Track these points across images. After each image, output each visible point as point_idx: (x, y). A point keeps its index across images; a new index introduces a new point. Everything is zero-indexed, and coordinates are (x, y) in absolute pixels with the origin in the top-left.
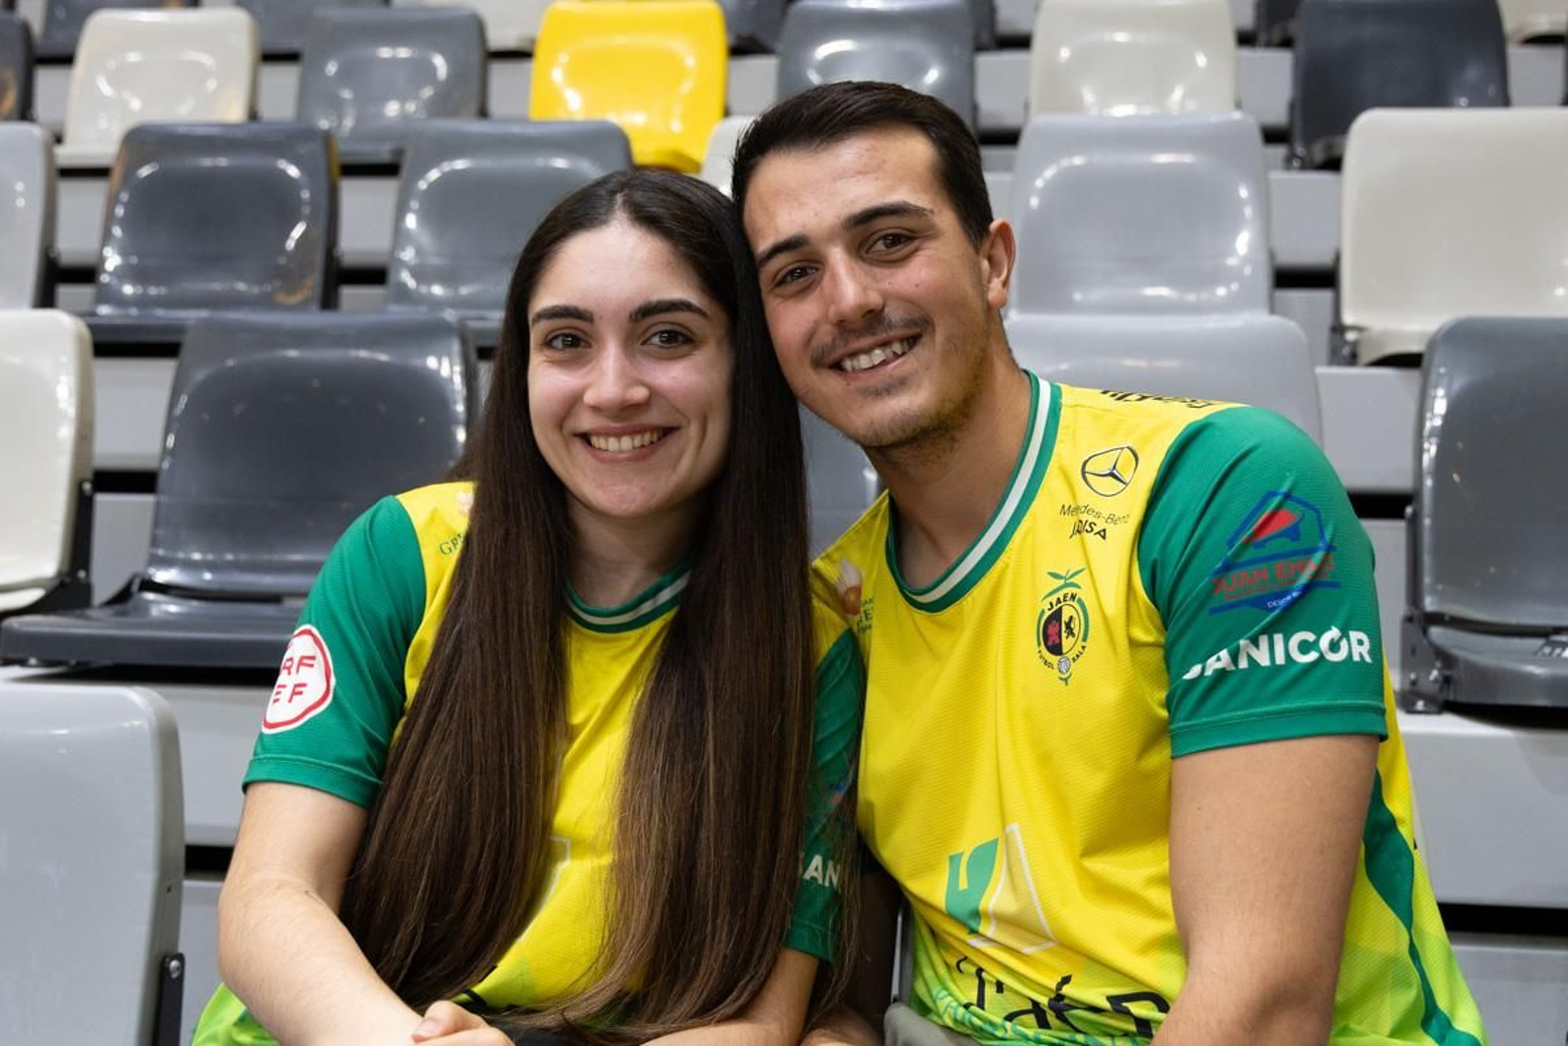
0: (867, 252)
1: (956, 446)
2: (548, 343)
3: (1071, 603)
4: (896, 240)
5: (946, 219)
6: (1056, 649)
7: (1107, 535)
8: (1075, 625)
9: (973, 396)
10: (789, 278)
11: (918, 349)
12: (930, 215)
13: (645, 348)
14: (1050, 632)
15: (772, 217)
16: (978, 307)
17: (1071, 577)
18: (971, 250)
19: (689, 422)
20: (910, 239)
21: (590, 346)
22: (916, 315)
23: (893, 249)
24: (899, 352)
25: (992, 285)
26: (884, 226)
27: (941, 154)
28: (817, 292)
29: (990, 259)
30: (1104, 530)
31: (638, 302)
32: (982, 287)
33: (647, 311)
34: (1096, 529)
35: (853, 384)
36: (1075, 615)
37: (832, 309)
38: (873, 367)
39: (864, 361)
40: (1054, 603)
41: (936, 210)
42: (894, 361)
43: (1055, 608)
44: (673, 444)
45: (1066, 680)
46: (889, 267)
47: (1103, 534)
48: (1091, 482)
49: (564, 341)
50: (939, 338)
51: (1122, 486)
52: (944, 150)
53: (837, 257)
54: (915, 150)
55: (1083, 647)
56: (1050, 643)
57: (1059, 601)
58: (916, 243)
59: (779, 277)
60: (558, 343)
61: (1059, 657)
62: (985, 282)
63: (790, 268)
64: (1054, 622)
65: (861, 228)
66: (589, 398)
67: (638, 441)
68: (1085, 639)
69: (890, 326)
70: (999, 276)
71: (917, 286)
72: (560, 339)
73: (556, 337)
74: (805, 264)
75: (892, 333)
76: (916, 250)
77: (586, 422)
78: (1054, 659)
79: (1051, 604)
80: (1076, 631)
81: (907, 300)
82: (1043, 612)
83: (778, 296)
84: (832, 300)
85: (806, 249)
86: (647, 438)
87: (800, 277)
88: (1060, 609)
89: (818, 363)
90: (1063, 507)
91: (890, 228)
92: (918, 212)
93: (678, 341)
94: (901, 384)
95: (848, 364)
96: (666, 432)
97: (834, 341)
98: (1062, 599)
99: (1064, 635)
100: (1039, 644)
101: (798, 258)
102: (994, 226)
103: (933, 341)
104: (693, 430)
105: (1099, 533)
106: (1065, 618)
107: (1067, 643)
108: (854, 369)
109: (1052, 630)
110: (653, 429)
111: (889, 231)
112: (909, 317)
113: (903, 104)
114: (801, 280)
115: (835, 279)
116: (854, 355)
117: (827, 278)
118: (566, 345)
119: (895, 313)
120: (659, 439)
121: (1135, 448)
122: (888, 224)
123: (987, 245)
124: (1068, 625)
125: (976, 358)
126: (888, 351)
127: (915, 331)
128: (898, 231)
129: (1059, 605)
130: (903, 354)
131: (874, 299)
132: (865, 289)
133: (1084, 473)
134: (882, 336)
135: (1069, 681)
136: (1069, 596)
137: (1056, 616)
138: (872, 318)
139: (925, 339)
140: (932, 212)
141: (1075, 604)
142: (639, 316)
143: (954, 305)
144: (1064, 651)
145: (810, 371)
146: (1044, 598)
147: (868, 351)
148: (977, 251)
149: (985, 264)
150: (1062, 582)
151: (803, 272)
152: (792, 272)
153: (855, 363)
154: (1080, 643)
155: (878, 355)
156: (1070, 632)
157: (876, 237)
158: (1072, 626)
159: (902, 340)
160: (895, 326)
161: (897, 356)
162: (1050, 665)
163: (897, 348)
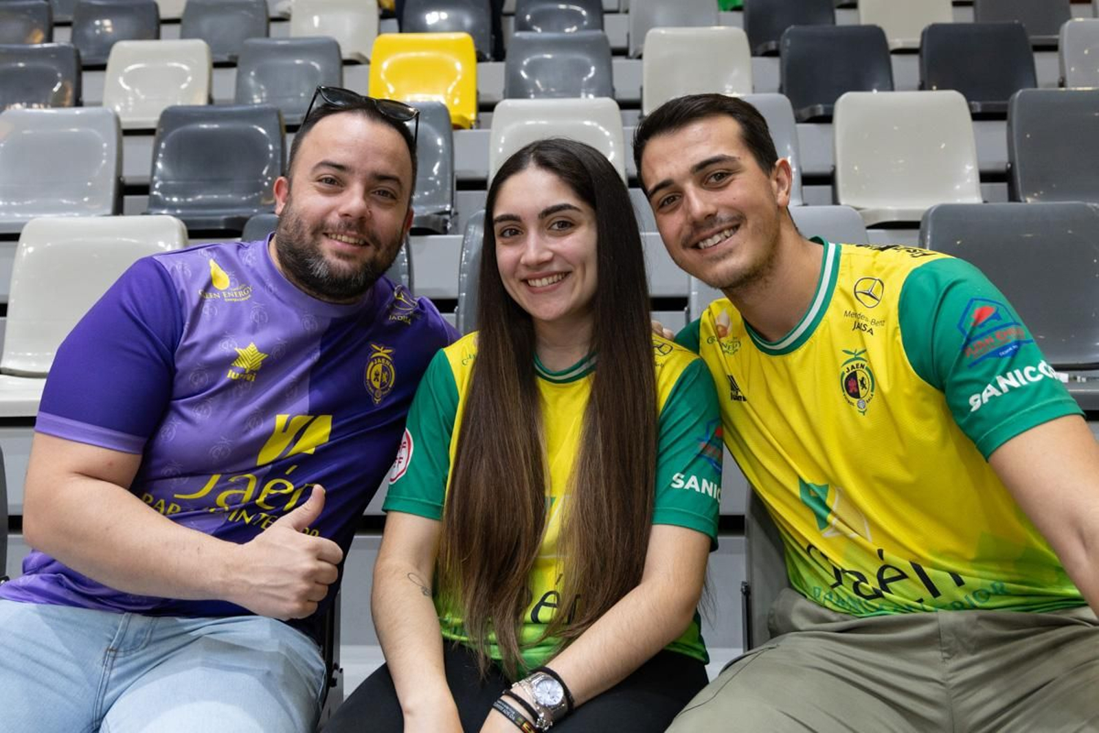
0: (705, 184)
1: (768, 285)
2: (502, 235)
3: (862, 369)
4: (721, 176)
5: (748, 162)
6: (856, 395)
7: (874, 333)
8: (866, 382)
9: (773, 256)
10: (666, 203)
11: (739, 231)
12: (738, 160)
13: (550, 231)
14: (850, 384)
15: (653, 172)
16: (771, 208)
17: (858, 354)
18: (764, 177)
19: (576, 269)
20: (728, 174)
21: (522, 233)
22: (735, 214)
23: (720, 181)
24: (728, 235)
25: (780, 195)
26: (714, 169)
27: (743, 127)
28: (680, 210)
29: (778, 180)
30: (871, 329)
31: (542, 209)
32: (773, 196)
33: (548, 212)
34: (868, 329)
35: (705, 256)
36: (865, 377)
37: (689, 217)
38: (715, 245)
39: (710, 242)
40: (850, 369)
41: (742, 157)
42: (725, 240)
43: (851, 372)
44: (569, 281)
45: (864, 413)
46: (718, 191)
47: (871, 331)
48: (860, 298)
49: (510, 232)
50: (750, 225)
51: (877, 302)
52: (744, 125)
53: (690, 188)
54: (728, 127)
55: (872, 395)
56: (851, 391)
57: (853, 367)
58: (731, 178)
59: (661, 203)
60: (507, 234)
61: (858, 400)
62: (775, 193)
63: (666, 197)
64: (852, 379)
65: (700, 172)
66: (522, 260)
67: (551, 280)
68: (872, 391)
69: (721, 221)
70: (784, 188)
71: (734, 199)
72: (508, 231)
73: (505, 231)
74: (673, 194)
75: (723, 226)
76: (732, 180)
77: (524, 273)
78: (855, 401)
79: (848, 368)
80: (867, 386)
81: (730, 207)
82: (843, 374)
83: (662, 213)
84: (688, 212)
85: (672, 186)
86: (555, 278)
87: (672, 201)
88: (855, 372)
89: (685, 246)
90: (846, 312)
91: (718, 169)
92: (731, 159)
93: (567, 226)
94: (729, 253)
95: (702, 245)
96: (566, 274)
97: (692, 233)
98: (855, 366)
99: (860, 387)
100: (844, 391)
101: (669, 191)
102: (778, 163)
103: (746, 227)
104: (578, 272)
105: (869, 331)
106: (859, 378)
107: (862, 392)
108: (705, 247)
109: (852, 384)
110: (557, 273)
111: (717, 172)
112: (732, 216)
113: (719, 103)
114: (674, 202)
115: (689, 202)
116: (704, 239)
117: (685, 201)
118: (512, 234)
119: (723, 215)
120: (563, 278)
121: (882, 280)
122: (717, 168)
123: (774, 172)
124: (862, 382)
125: (773, 235)
126: (722, 235)
127: (735, 223)
128: (722, 171)
129: (854, 370)
130: (731, 235)
131: (711, 209)
132: (706, 204)
133: (855, 293)
134: (717, 227)
135: (866, 413)
136: (860, 365)
137: (853, 376)
138: (710, 217)
139: (742, 226)
140: (739, 158)
141: (864, 370)
142: (544, 216)
143: (756, 208)
144: (861, 396)
145: (682, 250)
146: (843, 365)
147: (711, 236)
148: (769, 176)
149: (774, 183)
150: (853, 356)
151: (674, 199)
152: (667, 199)
153: (705, 244)
154: (870, 393)
155: (717, 238)
156: (864, 386)
157: (710, 175)
158: (864, 383)
159: (729, 228)
160: (725, 222)
161: (727, 237)
162: (852, 404)
163: (727, 233)
